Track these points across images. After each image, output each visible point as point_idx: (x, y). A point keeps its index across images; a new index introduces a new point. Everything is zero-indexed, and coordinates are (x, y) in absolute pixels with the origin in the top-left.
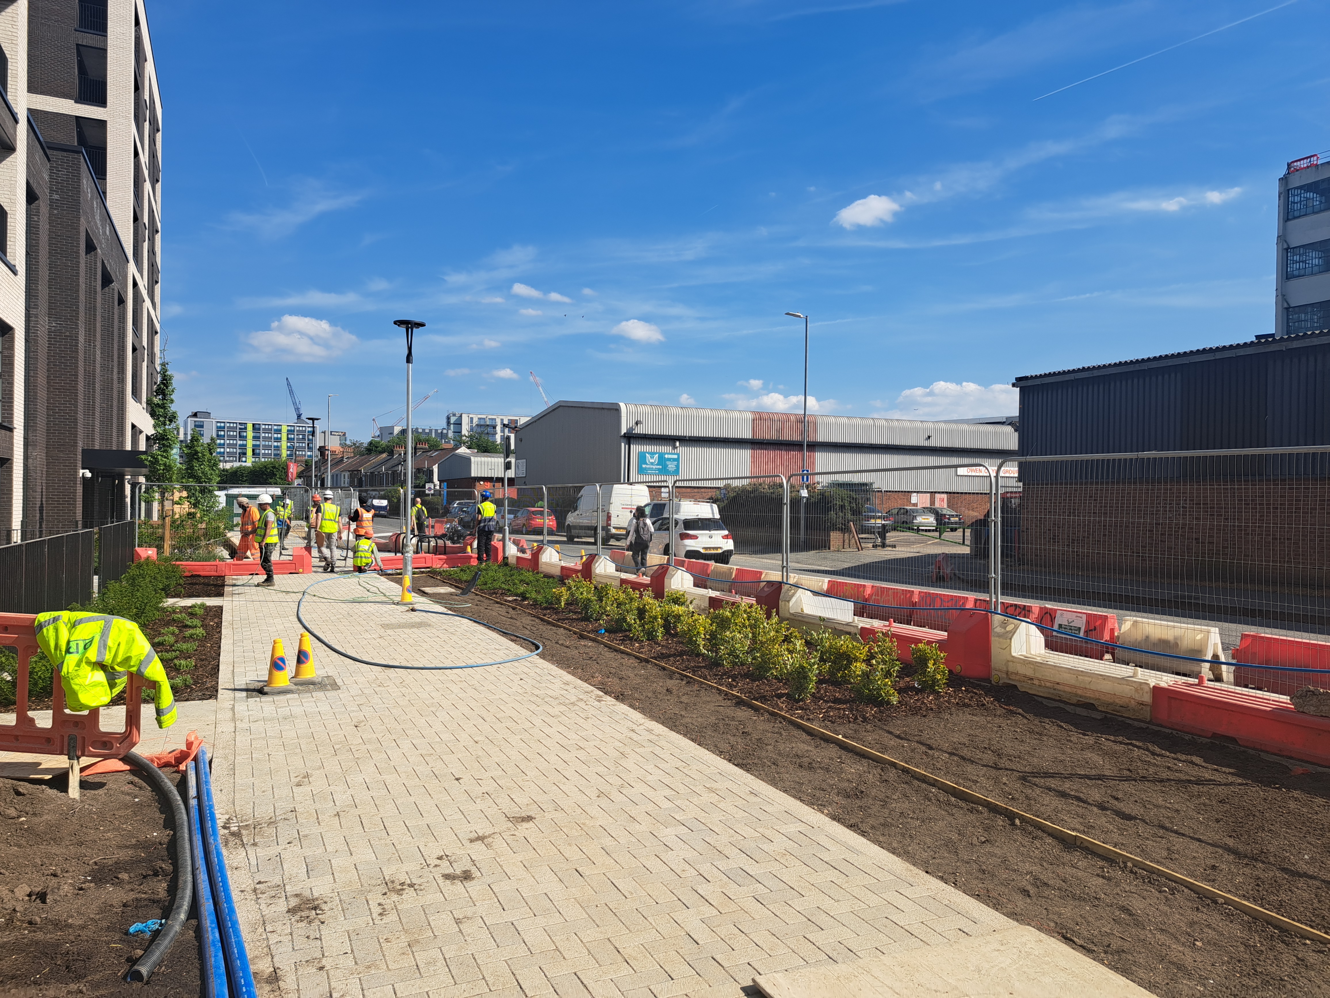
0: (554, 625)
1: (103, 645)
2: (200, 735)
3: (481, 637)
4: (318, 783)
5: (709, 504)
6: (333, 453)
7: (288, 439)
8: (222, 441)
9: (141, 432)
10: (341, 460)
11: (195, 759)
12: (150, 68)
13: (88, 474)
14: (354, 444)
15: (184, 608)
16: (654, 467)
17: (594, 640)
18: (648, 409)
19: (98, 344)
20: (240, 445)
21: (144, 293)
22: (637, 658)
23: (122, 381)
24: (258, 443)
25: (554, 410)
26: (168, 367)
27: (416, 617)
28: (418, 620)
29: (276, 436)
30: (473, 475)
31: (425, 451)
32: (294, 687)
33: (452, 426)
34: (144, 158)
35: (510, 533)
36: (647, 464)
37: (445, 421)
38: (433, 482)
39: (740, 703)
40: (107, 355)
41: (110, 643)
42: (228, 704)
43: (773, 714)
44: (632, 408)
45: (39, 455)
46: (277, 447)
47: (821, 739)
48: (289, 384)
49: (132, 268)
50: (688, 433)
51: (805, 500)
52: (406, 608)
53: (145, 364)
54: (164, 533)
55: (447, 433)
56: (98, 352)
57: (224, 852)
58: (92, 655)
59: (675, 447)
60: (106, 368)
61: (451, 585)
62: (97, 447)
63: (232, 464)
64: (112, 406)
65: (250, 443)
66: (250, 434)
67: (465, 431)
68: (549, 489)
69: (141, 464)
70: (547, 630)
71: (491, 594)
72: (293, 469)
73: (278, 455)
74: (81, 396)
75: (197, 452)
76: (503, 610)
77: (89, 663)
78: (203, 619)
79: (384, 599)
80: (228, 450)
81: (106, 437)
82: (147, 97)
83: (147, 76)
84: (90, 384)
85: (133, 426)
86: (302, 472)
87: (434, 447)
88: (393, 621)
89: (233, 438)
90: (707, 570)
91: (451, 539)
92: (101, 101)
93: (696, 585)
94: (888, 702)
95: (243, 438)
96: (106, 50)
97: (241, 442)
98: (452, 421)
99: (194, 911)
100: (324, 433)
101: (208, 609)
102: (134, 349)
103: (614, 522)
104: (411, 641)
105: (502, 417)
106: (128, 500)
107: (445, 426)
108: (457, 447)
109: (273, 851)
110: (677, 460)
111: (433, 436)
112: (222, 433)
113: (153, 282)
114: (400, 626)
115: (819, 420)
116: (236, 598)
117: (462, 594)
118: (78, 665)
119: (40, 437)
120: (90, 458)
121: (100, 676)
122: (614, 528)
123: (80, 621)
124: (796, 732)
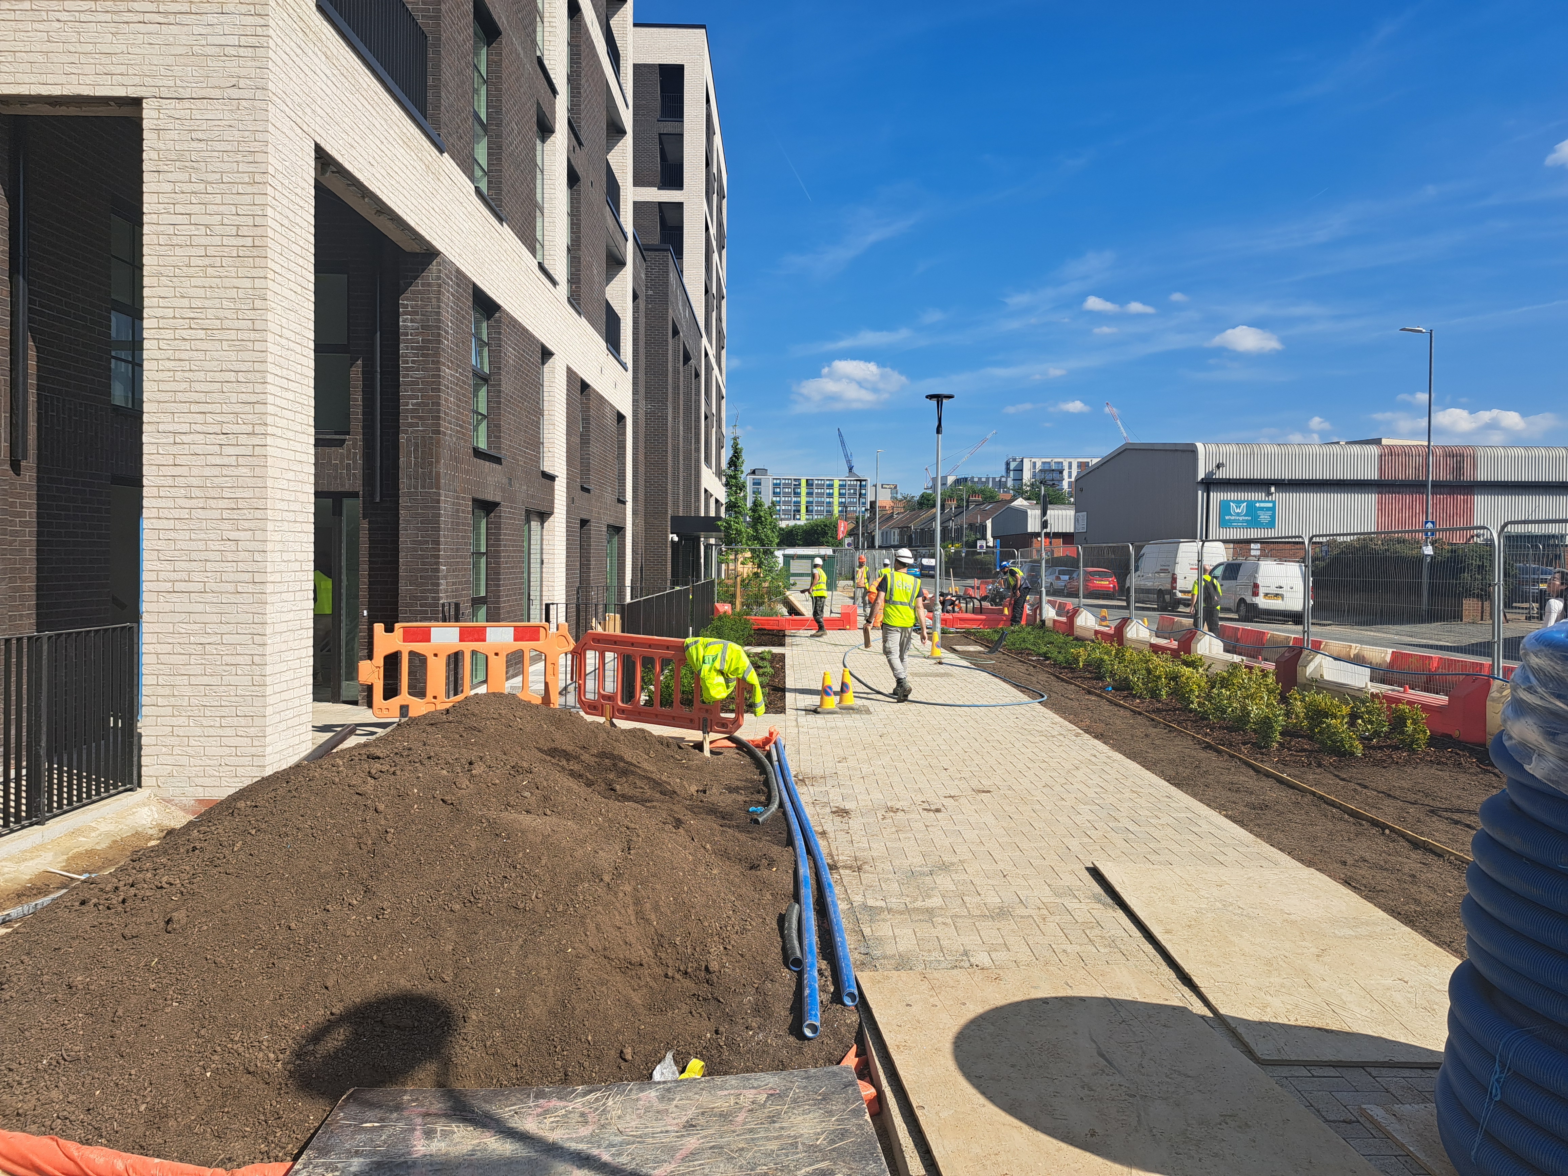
0: (1067, 682)
1: (723, 659)
2: (778, 729)
3: (994, 687)
4: (852, 762)
5: (1298, 564)
6: (883, 508)
7: (840, 494)
8: (778, 499)
9: (711, 495)
10: (891, 516)
11: (775, 743)
12: (718, 140)
13: (676, 539)
14: (905, 498)
15: (756, 653)
16: (1241, 518)
17: (1099, 696)
18: (1234, 448)
19: (681, 419)
20: (794, 502)
21: (713, 360)
22: (1132, 711)
23: (698, 450)
24: (811, 499)
25: (1119, 454)
26: (739, 441)
27: (941, 669)
28: (943, 671)
29: (828, 491)
30: (1029, 531)
31: (979, 504)
32: (838, 710)
33: (1012, 473)
34: (713, 231)
35: (1047, 595)
36: (1232, 515)
37: (1004, 467)
38: (986, 539)
39: (1208, 747)
40: (687, 429)
41: (727, 658)
42: (793, 718)
43: (1232, 756)
44: (1212, 448)
45: (641, 522)
46: (829, 503)
47: (1265, 775)
48: (840, 435)
49: (704, 340)
50: (1287, 476)
51: (1429, 560)
52: (935, 661)
53: (714, 430)
54: (735, 591)
55: (1006, 482)
56: (681, 428)
57: (796, 787)
58: (717, 665)
59: (1269, 494)
60: (687, 440)
61: (982, 645)
62: (681, 515)
63: (787, 522)
64: (691, 475)
65: (804, 500)
66: (804, 490)
67: (1027, 476)
68: (1084, 549)
69: (717, 529)
70: (1058, 686)
71: (1017, 654)
72: (843, 528)
73: (830, 512)
74: (670, 469)
75: (760, 517)
76: (1023, 668)
77: (716, 670)
78: (771, 662)
79: (918, 653)
80: (783, 508)
81: (687, 506)
82: (715, 171)
83: (715, 148)
84: (676, 457)
85: (706, 491)
86: (852, 530)
87: (989, 498)
88: (921, 671)
89: (787, 495)
90: (1262, 639)
91: (993, 601)
92: (677, 183)
93: (1226, 650)
94: (1352, 754)
95: (798, 495)
96: (682, 135)
97: (795, 499)
98: (1012, 468)
99: (781, 805)
100: (875, 486)
101: (774, 656)
102: (706, 417)
103: (1181, 584)
104: (933, 686)
105: (1070, 460)
106: (702, 561)
107: (1004, 474)
108: (1014, 499)
109: (824, 789)
110: (1273, 509)
111: (991, 485)
112: (778, 490)
113: (720, 347)
114: (926, 675)
115: (1480, 452)
116: (794, 648)
117: (989, 652)
118: (710, 671)
119: (641, 508)
120: (678, 525)
121: (721, 679)
122: (1181, 591)
123: (710, 644)
124: (1244, 769)
